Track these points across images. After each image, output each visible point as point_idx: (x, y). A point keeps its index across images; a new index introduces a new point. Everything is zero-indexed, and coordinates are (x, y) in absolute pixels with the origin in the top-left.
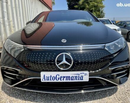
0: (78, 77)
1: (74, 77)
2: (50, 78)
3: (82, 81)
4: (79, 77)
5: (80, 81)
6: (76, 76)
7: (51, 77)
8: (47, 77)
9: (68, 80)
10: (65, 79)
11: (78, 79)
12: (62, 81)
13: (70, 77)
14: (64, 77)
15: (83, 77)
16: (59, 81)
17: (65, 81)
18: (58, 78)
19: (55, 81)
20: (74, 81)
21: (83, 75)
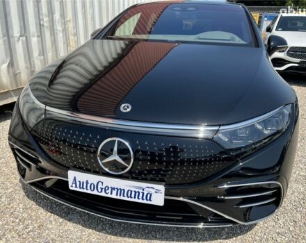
0: (141, 195)
1: (133, 193)
2: (85, 184)
3: (149, 202)
4: (143, 193)
5: (145, 202)
6: (137, 190)
7: (87, 183)
8: (80, 182)
9: (120, 195)
10: (114, 192)
12: (109, 195)
13: (124, 190)
14: (113, 189)
15: (151, 195)
16: (103, 194)
17: (114, 196)
18: (102, 189)
19: (95, 192)
20: (133, 200)
21: (153, 191)
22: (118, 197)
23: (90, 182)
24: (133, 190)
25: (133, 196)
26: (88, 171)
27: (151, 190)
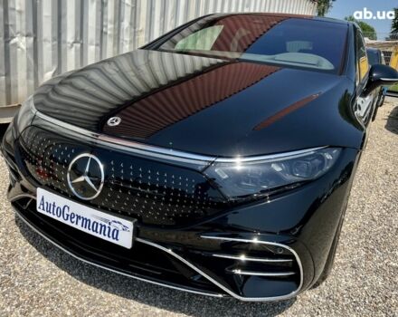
0: (107, 229)
1: (99, 227)
3: (114, 241)
4: (110, 229)
5: (111, 240)
6: (103, 223)
8: (47, 203)
9: (85, 227)
10: (80, 222)
11: (107, 233)
12: (74, 225)
13: (89, 221)
14: (79, 217)
15: (118, 232)
16: (68, 223)
17: (79, 227)
18: (68, 215)
19: (61, 219)
20: (98, 235)
21: (120, 227)
22: (83, 229)
23: (57, 205)
24: (100, 222)
25: (99, 230)
26: (58, 192)
27: (117, 225)
